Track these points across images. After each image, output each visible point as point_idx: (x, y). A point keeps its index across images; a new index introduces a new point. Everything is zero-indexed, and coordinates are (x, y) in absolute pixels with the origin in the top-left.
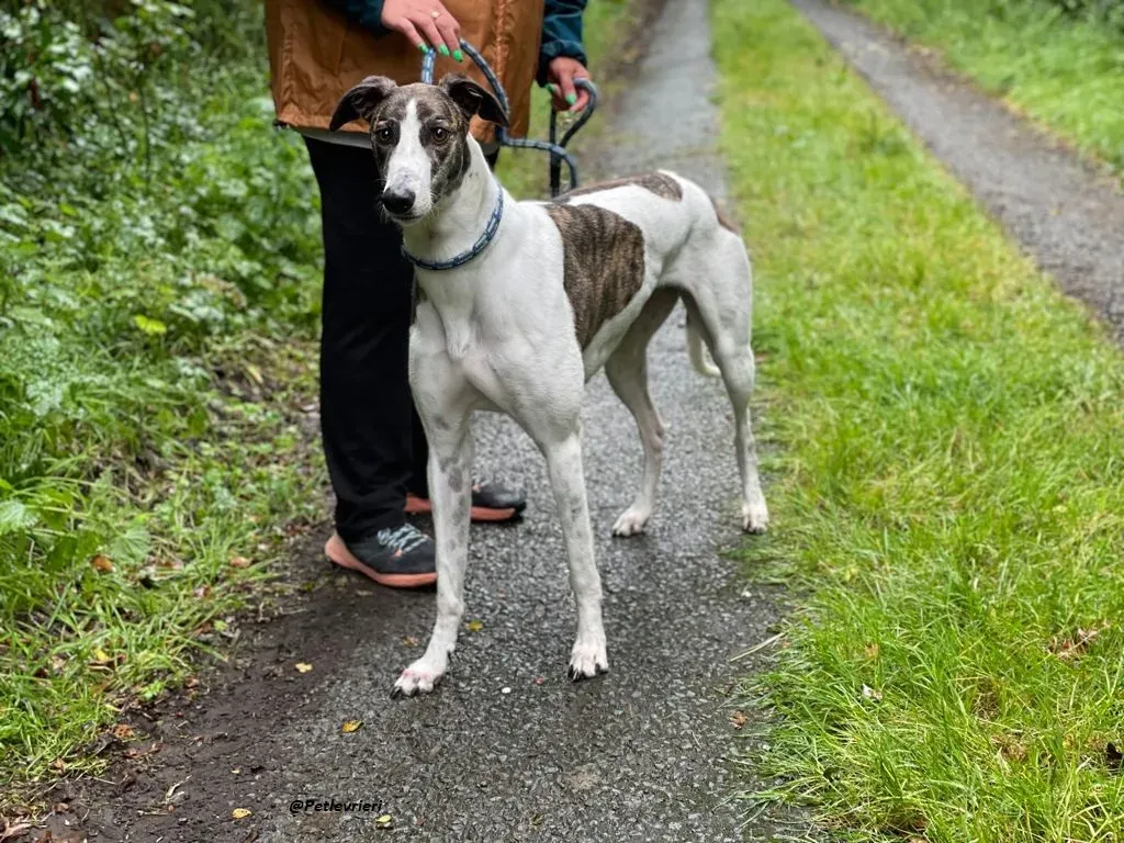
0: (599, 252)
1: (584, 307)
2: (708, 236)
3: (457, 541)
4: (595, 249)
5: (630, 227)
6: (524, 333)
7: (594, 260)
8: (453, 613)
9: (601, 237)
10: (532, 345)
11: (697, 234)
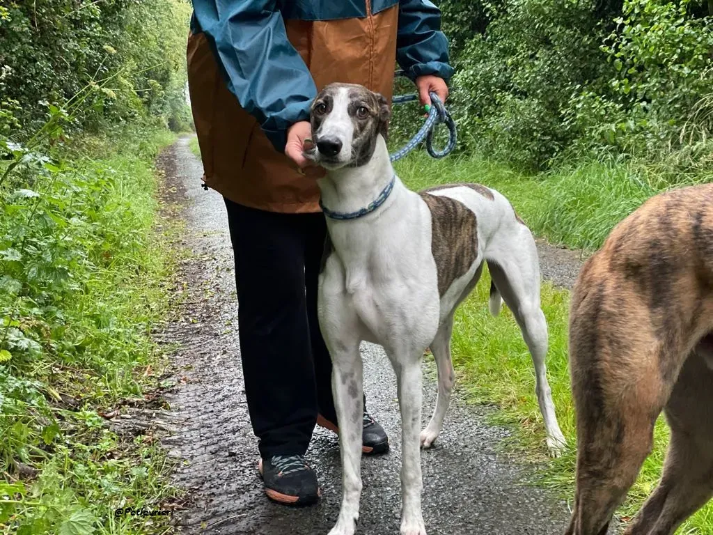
0: (454, 228)
1: (443, 267)
2: (510, 227)
3: (355, 434)
4: (451, 227)
5: (470, 213)
6: (404, 278)
7: (451, 235)
8: (356, 489)
9: (456, 219)
10: (409, 287)
11: (504, 225)
